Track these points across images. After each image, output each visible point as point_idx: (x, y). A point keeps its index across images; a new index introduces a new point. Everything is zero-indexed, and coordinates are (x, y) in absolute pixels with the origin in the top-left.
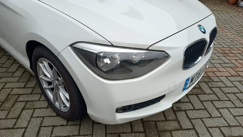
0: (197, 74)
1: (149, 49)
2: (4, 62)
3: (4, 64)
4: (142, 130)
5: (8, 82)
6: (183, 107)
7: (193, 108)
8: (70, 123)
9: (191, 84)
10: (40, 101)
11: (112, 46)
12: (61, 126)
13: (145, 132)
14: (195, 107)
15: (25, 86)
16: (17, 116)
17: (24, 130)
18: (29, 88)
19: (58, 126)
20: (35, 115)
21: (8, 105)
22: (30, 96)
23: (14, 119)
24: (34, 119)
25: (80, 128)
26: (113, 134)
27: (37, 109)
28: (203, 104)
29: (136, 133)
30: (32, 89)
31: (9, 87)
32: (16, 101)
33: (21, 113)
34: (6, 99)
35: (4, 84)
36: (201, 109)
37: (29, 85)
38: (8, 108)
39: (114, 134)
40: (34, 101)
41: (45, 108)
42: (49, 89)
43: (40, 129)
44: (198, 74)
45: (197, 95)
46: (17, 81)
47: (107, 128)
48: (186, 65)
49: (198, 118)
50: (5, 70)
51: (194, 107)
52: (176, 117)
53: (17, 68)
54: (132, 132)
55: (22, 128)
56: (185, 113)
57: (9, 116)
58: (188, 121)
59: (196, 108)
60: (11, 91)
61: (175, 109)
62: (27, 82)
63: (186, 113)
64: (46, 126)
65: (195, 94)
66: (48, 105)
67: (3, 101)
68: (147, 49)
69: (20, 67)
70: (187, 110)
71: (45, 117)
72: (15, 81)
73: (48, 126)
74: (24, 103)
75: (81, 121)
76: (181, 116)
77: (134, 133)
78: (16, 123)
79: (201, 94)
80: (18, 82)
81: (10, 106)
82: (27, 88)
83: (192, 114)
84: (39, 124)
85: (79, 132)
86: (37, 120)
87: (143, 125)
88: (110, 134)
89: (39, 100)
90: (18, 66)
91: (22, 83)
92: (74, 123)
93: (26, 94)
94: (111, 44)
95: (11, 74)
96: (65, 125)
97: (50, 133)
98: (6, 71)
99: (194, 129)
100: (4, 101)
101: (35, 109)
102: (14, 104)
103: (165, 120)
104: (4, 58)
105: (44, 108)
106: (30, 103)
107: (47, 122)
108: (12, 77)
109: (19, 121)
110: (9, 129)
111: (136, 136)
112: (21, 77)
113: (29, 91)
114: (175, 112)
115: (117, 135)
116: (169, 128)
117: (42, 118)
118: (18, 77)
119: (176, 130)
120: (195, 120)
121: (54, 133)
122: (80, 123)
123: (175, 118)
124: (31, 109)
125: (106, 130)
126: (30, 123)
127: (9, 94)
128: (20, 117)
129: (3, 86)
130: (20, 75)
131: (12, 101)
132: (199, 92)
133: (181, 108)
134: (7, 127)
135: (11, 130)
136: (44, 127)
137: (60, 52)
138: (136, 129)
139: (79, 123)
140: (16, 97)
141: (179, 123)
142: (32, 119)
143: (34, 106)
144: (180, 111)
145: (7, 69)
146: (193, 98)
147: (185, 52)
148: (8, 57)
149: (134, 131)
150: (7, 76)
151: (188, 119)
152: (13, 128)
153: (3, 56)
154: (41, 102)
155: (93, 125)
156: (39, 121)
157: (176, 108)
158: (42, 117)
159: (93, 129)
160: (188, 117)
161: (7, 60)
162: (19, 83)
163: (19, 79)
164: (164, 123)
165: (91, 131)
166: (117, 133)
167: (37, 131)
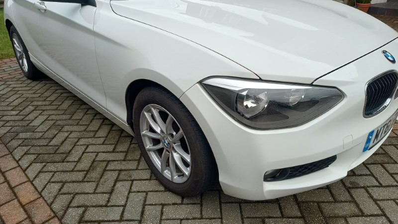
0: (384, 127)
1: (314, 84)
2: (80, 118)
3: (81, 120)
4: (299, 214)
5: (90, 145)
6: (362, 181)
7: (377, 184)
8: (185, 201)
9: (375, 142)
10: (139, 170)
11: (260, 80)
12: (174, 204)
13: (303, 217)
14: (381, 182)
15: (114, 149)
16: (109, 189)
17: (121, 208)
18: (121, 152)
19: (169, 204)
20: (134, 189)
21: (94, 175)
22: (124, 163)
23: (105, 193)
24: (134, 194)
25: (201, 209)
26: (253, 218)
27: (137, 181)
28: (394, 178)
29: (289, 218)
30: (124, 154)
31: (92, 151)
32: (105, 170)
33: (114, 185)
34: (91, 166)
35: (85, 147)
36: (393, 186)
37: (119, 149)
38: (95, 179)
39: (255, 219)
40: (130, 170)
41: (147, 180)
42: (155, 151)
43: (144, 208)
44: (386, 126)
45: (381, 164)
46: (101, 143)
47: (243, 209)
48: (368, 111)
49: (388, 200)
50: (83, 128)
51: (379, 182)
52: (352, 196)
53: (99, 125)
54: (283, 217)
55: (118, 206)
56: (365, 191)
57: (99, 190)
58: (372, 202)
59: (383, 185)
60: (97, 156)
61: (348, 185)
62: (116, 145)
63: (368, 192)
64: (152, 205)
65: (379, 164)
66: (151, 176)
67: (87, 169)
68: (311, 85)
69: (104, 124)
70: (368, 187)
71: (148, 191)
72: (99, 143)
73: (155, 205)
74: (117, 173)
75: (201, 199)
76: (360, 196)
77: (285, 218)
78: (109, 198)
79: (388, 163)
80: (103, 144)
81: (99, 176)
82: (118, 152)
83: (377, 193)
84: (142, 202)
85: (201, 214)
86: (138, 196)
87: (299, 207)
88: (248, 218)
89: (137, 169)
90: (101, 123)
91: (110, 146)
92: (192, 202)
93: (117, 161)
94: (258, 78)
95: (92, 134)
96: (180, 204)
97: (159, 214)
98: (85, 130)
99: (385, 215)
100: (89, 169)
101: (133, 181)
102: (103, 173)
103: (332, 200)
104: (80, 112)
105: (145, 180)
106: (125, 172)
107: (152, 198)
108: (94, 137)
109: (114, 196)
110: (101, 206)
111: (290, 222)
112: (107, 137)
113: (121, 156)
114: (348, 190)
115: (260, 220)
116: (341, 213)
117: (145, 194)
118: (102, 137)
119: (353, 216)
120: (385, 202)
121: (165, 214)
122: (201, 201)
123: (349, 198)
124: (127, 180)
125: (241, 212)
126: (129, 200)
127: (94, 161)
128: (115, 192)
129: (84, 149)
130: (105, 135)
131: (99, 170)
132: (386, 160)
133: (358, 184)
134: (98, 204)
135: (104, 209)
136: (150, 205)
137: (184, 91)
138: (287, 212)
139: (199, 202)
140: (105, 164)
141: (357, 205)
142: (132, 195)
143: (130, 176)
144: (357, 188)
145: (86, 127)
146: (377, 170)
147: (367, 89)
148: (85, 111)
149: (285, 215)
150: (88, 136)
151: (372, 201)
152: (106, 206)
153: (78, 109)
154: (140, 172)
155: (220, 204)
156: (141, 196)
157: (349, 183)
158: (145, 192)
159: (221, 210)
160: (372, 197)
161: (84, 115)
162: (105, 146)
163: (105, 140)
164: (332, 206)
165: (219, 213)
166: (259, 218)
167: (141, 210)
